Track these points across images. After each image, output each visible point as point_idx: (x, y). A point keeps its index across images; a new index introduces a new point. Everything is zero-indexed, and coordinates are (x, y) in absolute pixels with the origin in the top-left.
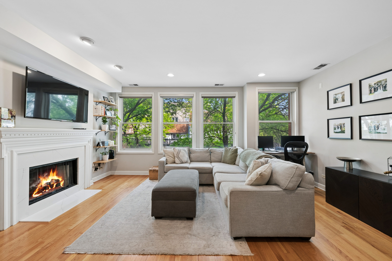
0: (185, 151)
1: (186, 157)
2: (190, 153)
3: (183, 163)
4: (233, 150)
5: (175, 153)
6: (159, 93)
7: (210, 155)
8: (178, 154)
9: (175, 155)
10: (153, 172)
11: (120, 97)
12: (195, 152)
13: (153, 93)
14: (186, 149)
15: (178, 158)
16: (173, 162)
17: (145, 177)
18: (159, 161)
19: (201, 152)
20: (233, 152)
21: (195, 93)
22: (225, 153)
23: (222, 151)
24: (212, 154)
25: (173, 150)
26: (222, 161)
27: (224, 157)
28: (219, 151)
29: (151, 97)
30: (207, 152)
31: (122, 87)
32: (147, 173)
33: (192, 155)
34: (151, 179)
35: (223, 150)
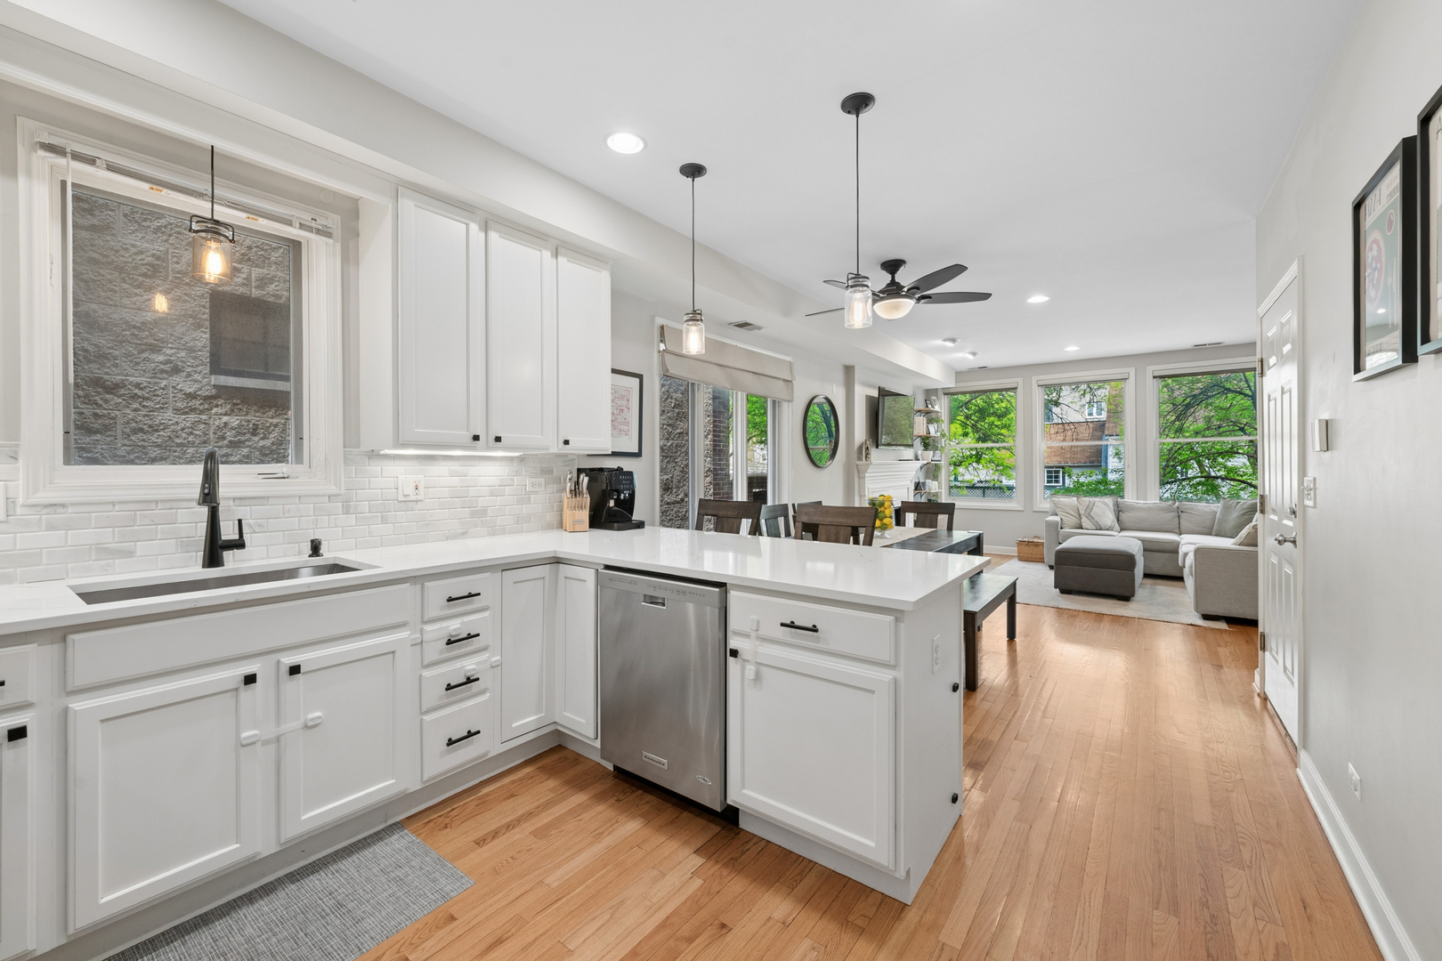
0: (1106, 504)
1: (1109, 518)
2: (1119, 510)
3: (1100, 529)
4: (1245, 506)
5: (1080, 507)
6: (1034, 379)
7: (1179, 517)
8: (1088, 510)
9: (1082, 512)
10: (1027, 545)
11: (945, 394)
12: (1132, 508)
13: (1020, 380)
14: (1109, 501)
15: (1089, 517)
16: (1078, 526)
17: (1009, 557)
18: (1046, 521)
19: (1149, 509)
20: (1245, 509)
21: (1132, 371)
22: (1221, 512)
23: (1215, 509)
24: (1183, 515)
25: (1076, 502)
26: (1213, 533)
27: (1219, 522)
28: (1207, 510)
29: (1016, 388)
30: (1169, 510)
31: (956, 373)
32: (1014, 550)
33: (1123, 516)
34: (1022, 558)
35: (1218, 507)
